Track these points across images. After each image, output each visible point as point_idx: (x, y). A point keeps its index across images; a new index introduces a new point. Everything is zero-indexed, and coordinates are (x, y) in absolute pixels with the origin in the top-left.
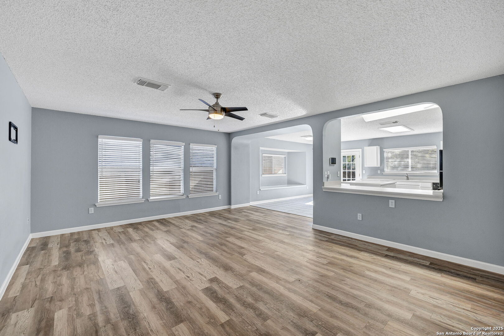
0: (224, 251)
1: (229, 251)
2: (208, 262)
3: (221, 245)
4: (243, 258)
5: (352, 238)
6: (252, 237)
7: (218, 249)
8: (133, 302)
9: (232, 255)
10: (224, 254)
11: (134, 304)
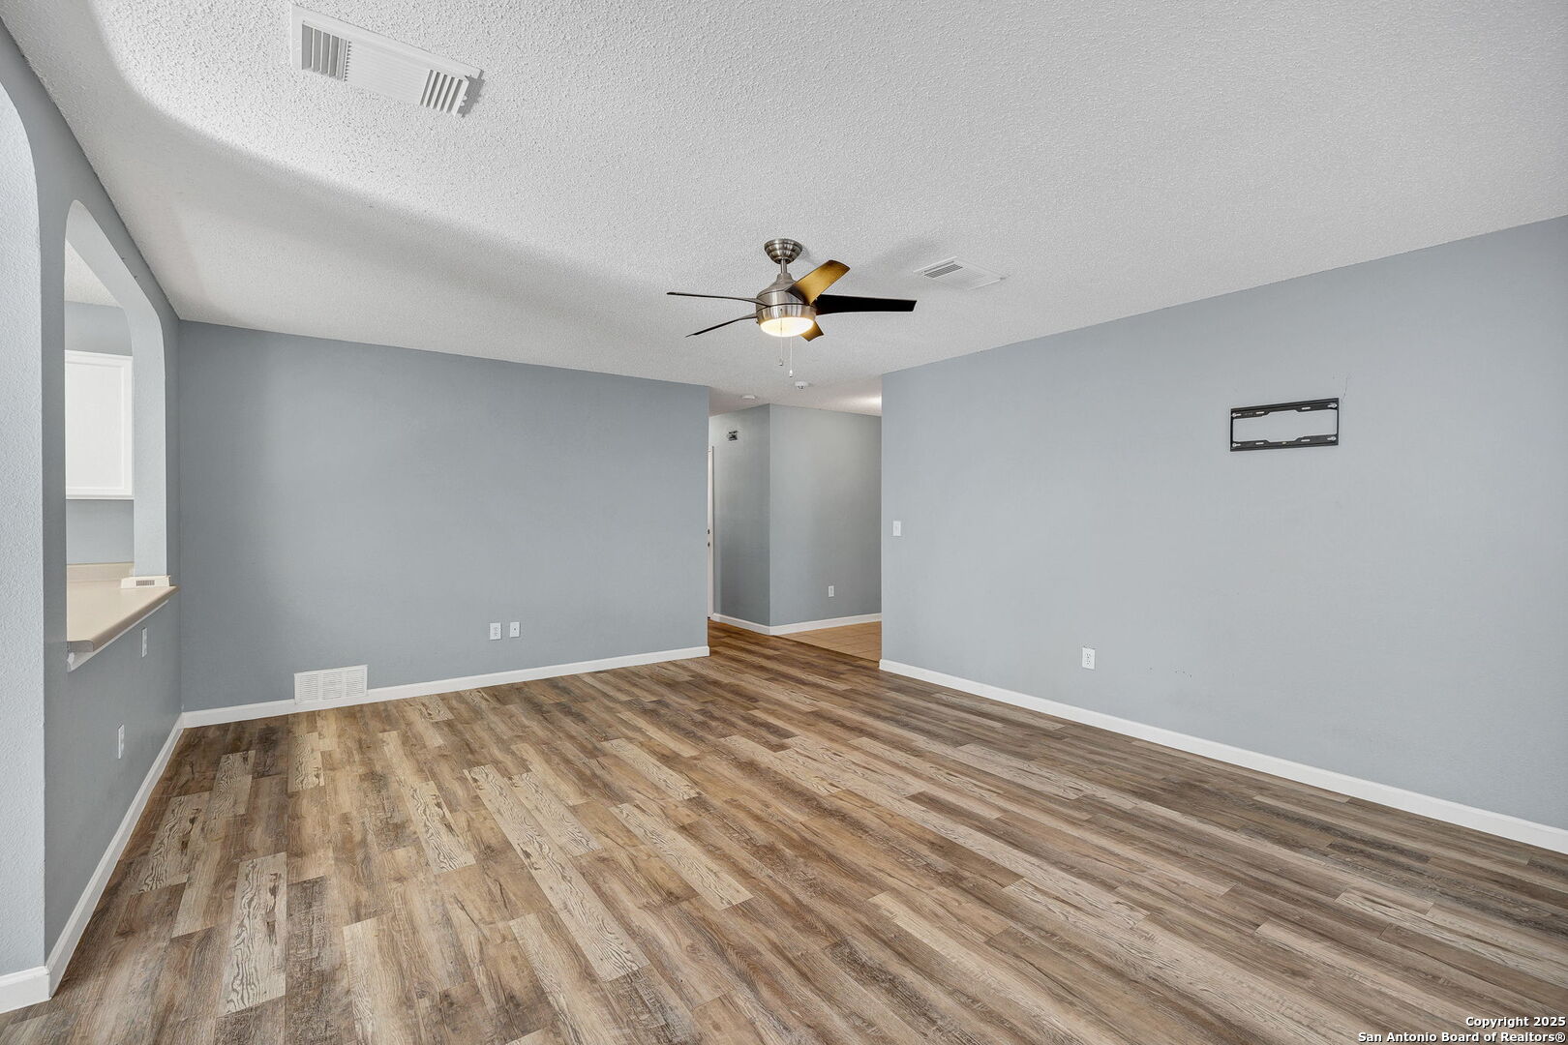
0: (757, 818)
1: (741, 815)
2: (804, 784)
3: (771, 849)
4: (698, 790)
7: (781, 826)
9: (731, 802)
10: (756, 808)
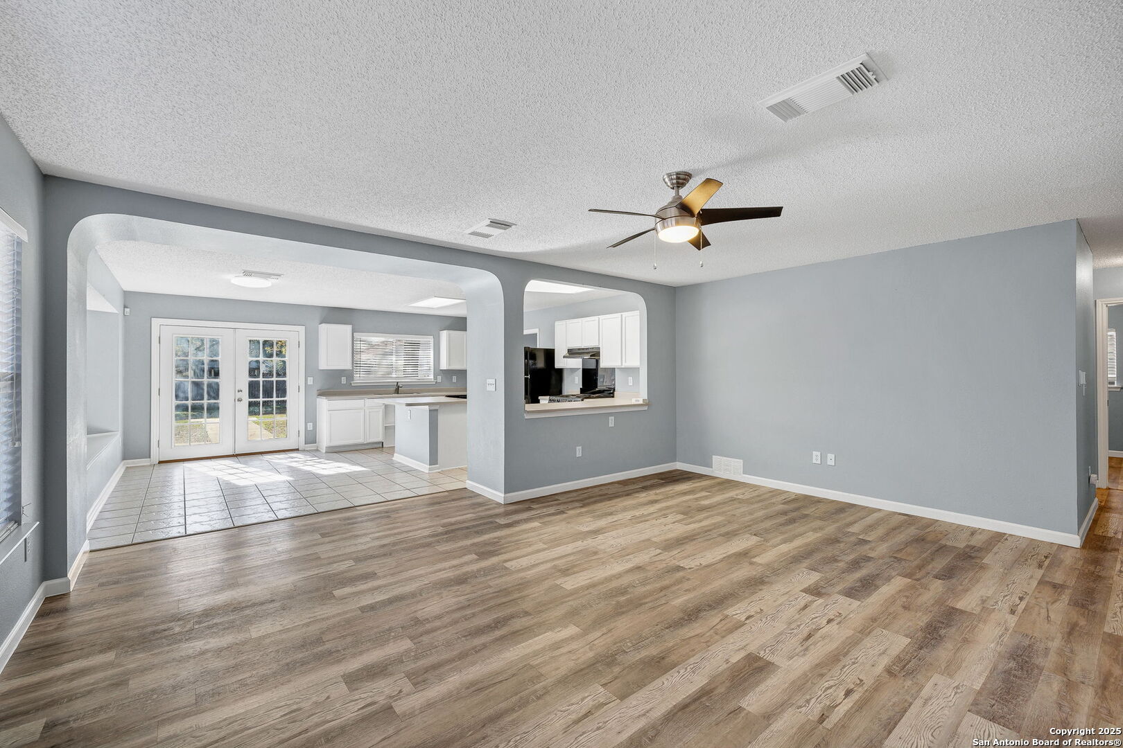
5: (588, 488)
6: (568, 555)
8: (991, 672)
11: (994, 668)
